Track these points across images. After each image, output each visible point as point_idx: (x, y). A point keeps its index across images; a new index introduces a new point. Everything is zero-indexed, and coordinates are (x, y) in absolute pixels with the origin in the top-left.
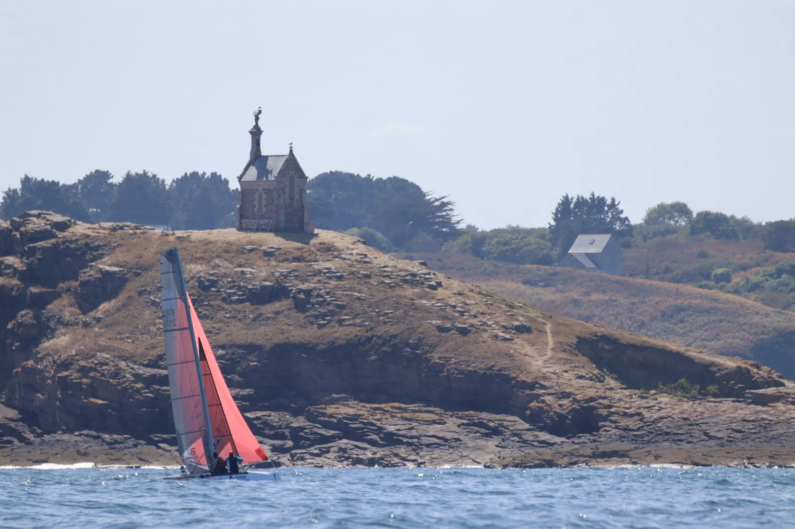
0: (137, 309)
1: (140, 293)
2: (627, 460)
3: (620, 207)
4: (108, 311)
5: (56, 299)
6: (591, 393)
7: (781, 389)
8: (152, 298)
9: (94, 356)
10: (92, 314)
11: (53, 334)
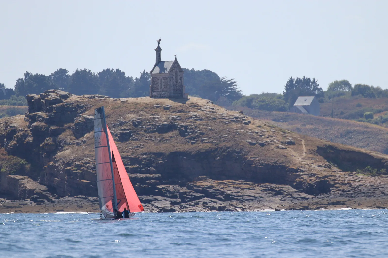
2: (345, 206)
3: (318, 83)
4: (89, 137)
5: (63, 132)
6: (325, 173)
9: (83, 159)
10: (81, 139)
11: (62, 149)
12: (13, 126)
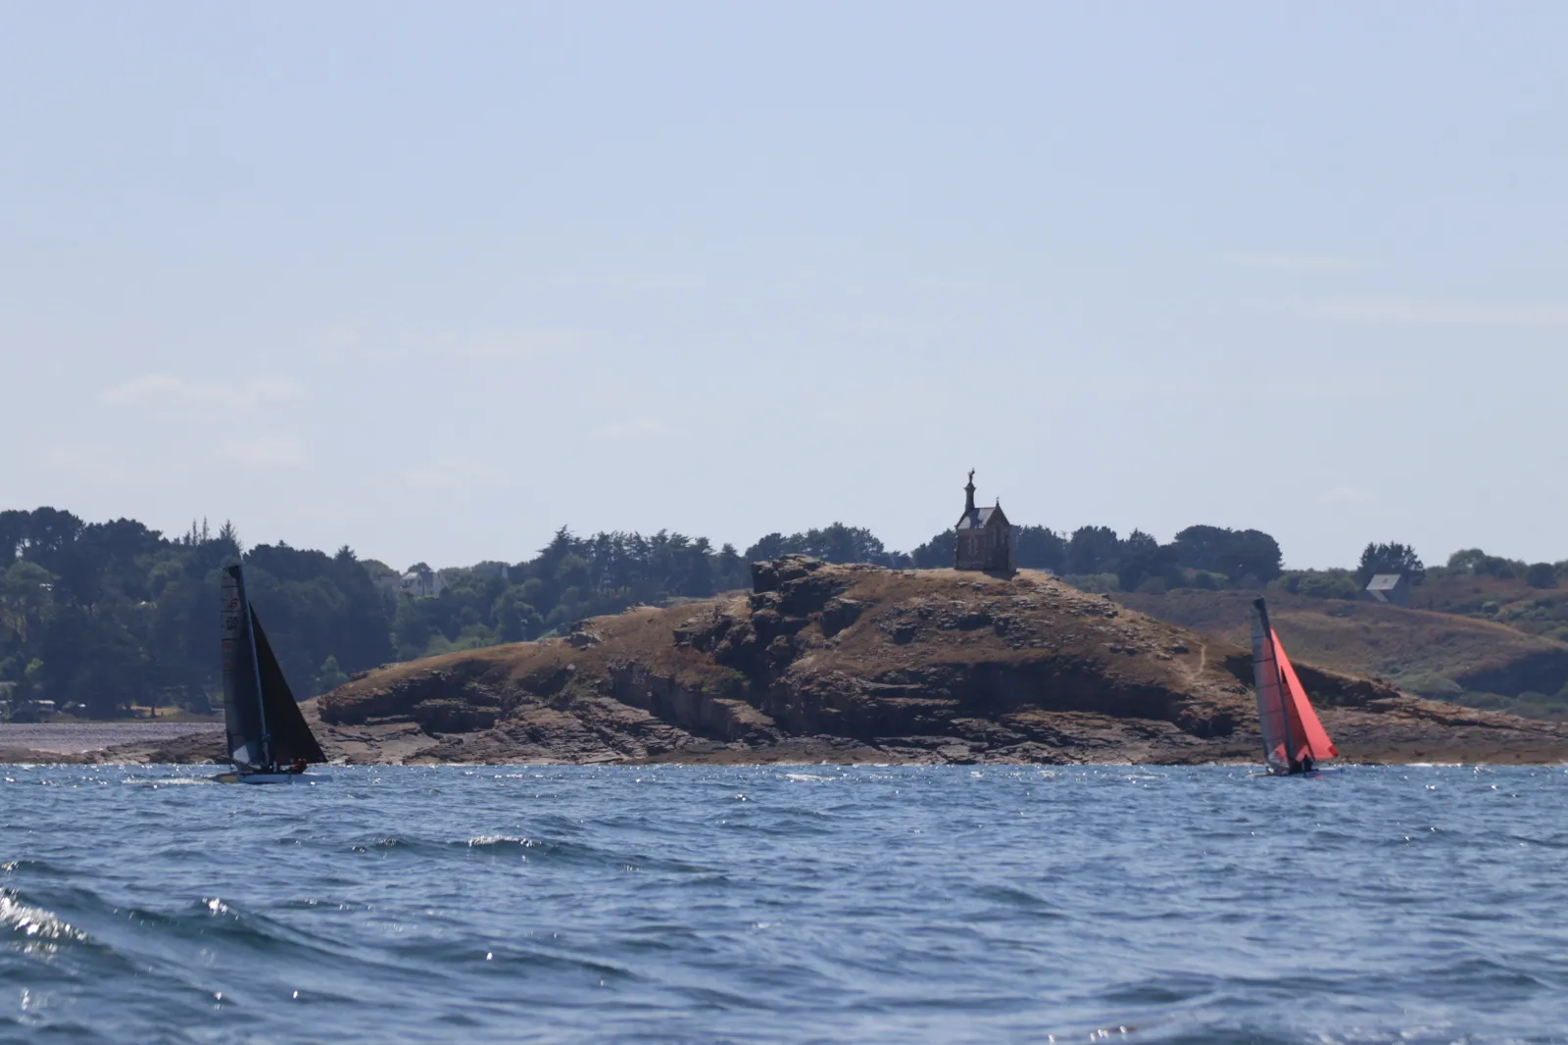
0: (868, 635)
1: (872, 621)
2: (1248, 758)
3: (1415, 553)
4: (845, 636)
5: (805, 626)
6: (1231, 702)
7: (1397, 700)
8: (881, 625)
9: (831, 673)
11: (802, 655)
12: (727, 616)
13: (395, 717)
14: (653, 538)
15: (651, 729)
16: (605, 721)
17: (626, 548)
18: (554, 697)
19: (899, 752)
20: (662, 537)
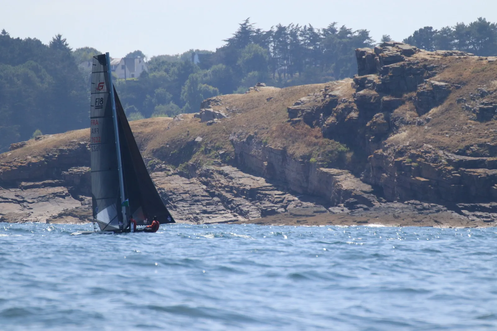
0: (455, 113)
1: (459, 101)
4: (435, 114)
5: (401, 105)
8: (466, 105)
9: (421, 147)
10: (424, 116)
11: (397, 130)
12: (333, 95)
13: (46, 181)
14: (324, 30)
15: (266, 194)
16: (226, 187)
17: (300, 38)
18: (184, 165)
19: (478, 217)
20: (332, 29)
